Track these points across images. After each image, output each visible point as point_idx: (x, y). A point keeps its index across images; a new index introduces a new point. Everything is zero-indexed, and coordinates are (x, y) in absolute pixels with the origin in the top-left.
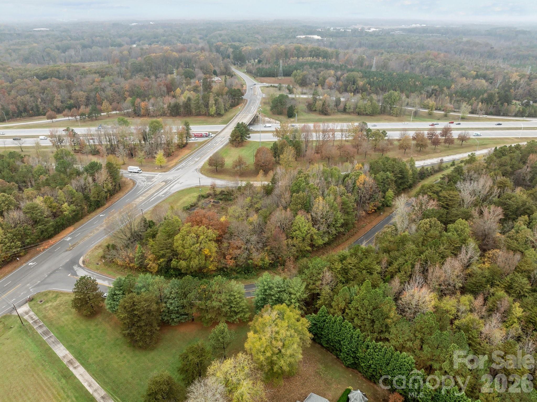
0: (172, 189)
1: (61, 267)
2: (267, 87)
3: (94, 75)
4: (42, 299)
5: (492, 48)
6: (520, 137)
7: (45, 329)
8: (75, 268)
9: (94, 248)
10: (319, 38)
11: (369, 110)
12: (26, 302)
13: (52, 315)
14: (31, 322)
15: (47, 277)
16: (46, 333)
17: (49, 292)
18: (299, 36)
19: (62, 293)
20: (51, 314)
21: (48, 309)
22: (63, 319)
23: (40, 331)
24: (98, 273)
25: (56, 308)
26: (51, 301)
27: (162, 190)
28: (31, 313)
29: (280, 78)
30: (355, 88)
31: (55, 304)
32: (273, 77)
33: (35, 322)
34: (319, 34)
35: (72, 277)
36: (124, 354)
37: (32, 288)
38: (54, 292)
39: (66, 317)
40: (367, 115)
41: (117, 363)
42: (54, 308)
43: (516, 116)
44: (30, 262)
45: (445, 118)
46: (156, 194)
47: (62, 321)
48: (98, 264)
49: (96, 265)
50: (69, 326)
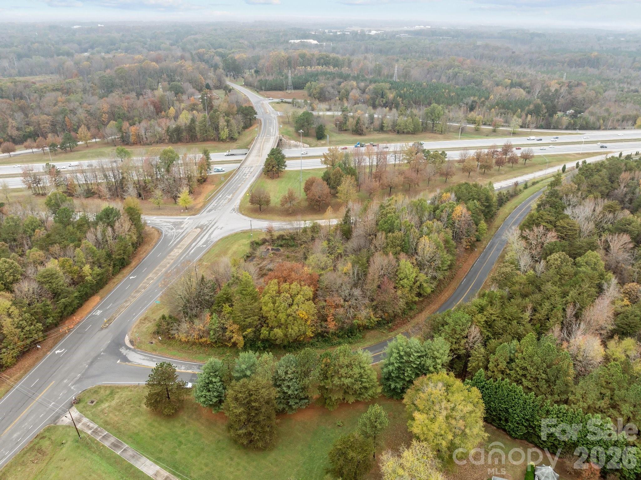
0: (212, 236)
1: (103, 352)
2: (278, 103)
3: (54, 94)
4: (93, 399)
5: (513, 52)
6: (580, 152)
7: (113, 439)
8: (123, 351)
9: (138, 321)
10: (315, 42)
11: (411, 128)
12: (72, 406)
13: (116, 419)
14: (89, 432)
15: (88, 368)
16: (116, 446)
17: (100, 387)
18: (292, 41)
19: (118, 388)
20: (114, 418)
21: (106, 411)
22: (133, 423)
23: (107, 444)
24: (157, 355)
25: (119, 408)
26: (107, 400)
27: (199, 239)
28: (85, 420)
29: (289, 92)
30: (384, 102)
31: (114, 403)
32: (280, 90)
33: (95, 432)
34: (314, 37)
35: (124, 364)
36: (236, 459)
37: (72, 385)
38: (106, 388)
39: (137, 419)
40: (408, 133)
41: (232, 473)
42: (115, 409)
43: (567, 128)
44: (57, 350)
45: (494, 133)
46: (194, 244)
47: (133, 426)
48: (152, 343)
49: (150, 345)
50: (146, 431)
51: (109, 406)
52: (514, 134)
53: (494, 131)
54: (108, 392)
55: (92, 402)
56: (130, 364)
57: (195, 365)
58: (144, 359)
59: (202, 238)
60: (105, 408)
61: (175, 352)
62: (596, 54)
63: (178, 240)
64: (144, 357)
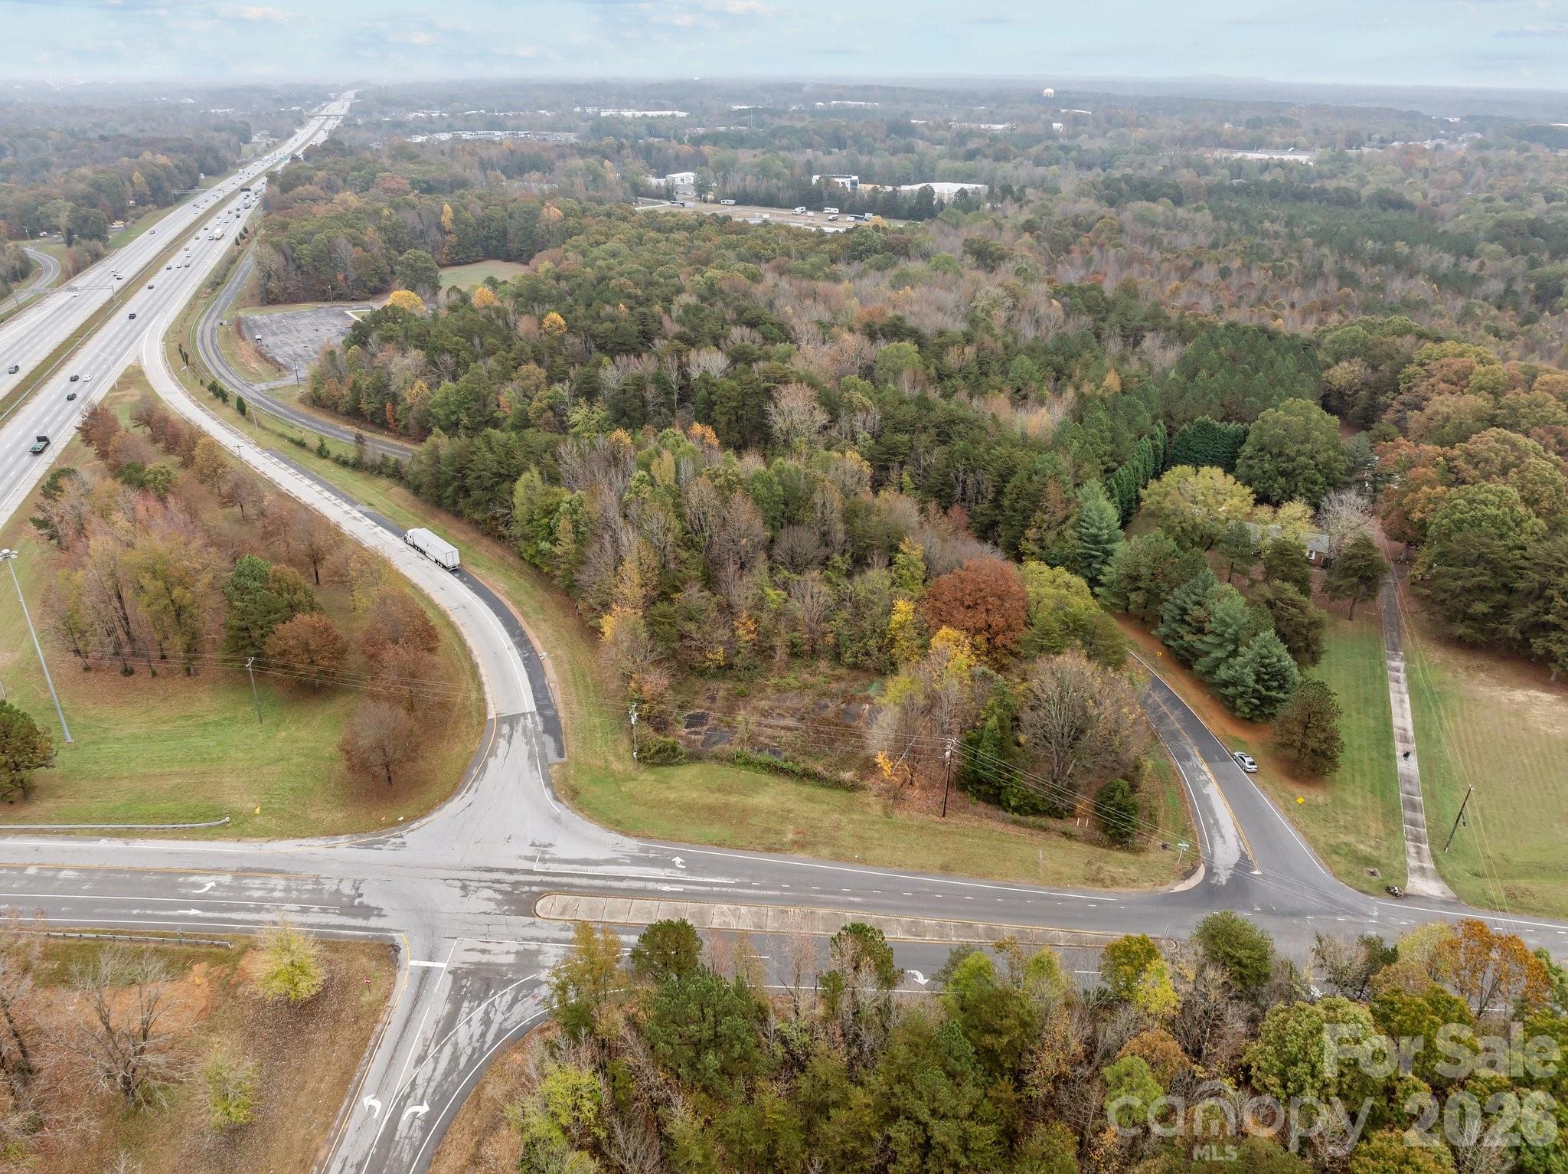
1: (1252, 909)
7: (1408, 814)
8: (1223, 878)
9: (1116, 889)
12: (1406, 895)
14: (1425, 847)
15: (1311, 913)
16: (1413, 806)
17: (1336, 875)
20: (1376, 828)
21: (1373, 843)
22: (1360, 802)
23: (1421, 817)
25: (1353, 828)
26: (1352, 852)
28: (1413, 863)
31: (1350, 839)
33: (1417, 839)
35: (1256, 863)
37: (1371, 917)
38: (1330, 865)
39: (1350, 800)
42: (1358, 832)
48: (1165, 845)
51: (1361, 842)
54: (1337, 857)
55: (1373, 874)
56: (1250, 853)
57: (1184, 765)
59: (616, 878)
60: (1371, 846)
64: (1217, 838)
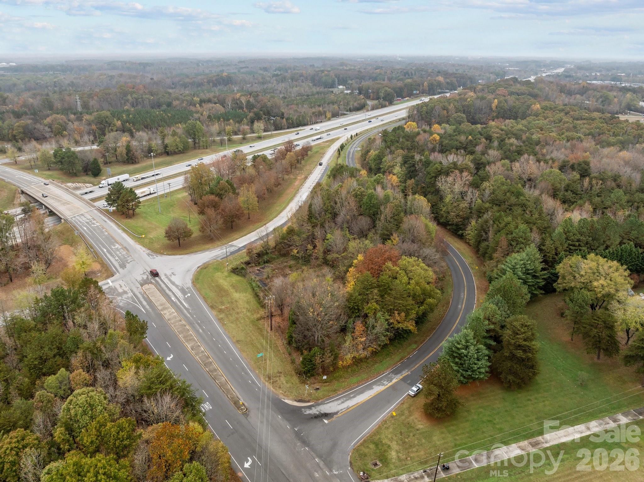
1: (294, 427)
4: (371, 462)
8: (310, 412)
9: (268, 384)
17: (356, 450)
19: (372, 436)
20: (420, 455)
21: (403, 457)
25: (408, 446)
26: (386, 451)
27: (168, 292)
28: (403, 478)
35: (334, 418)
37: (331, 471)
42: (407, 449)
44: (242, 466)
45: (245, 141)
46: (173, 298)
47: (443, 444)
48: (318, 389)
49: (319, 391)
50: (457, 438)
51: (398, 452)
52: (260, 138)
53: (244, 139)
54: (372, 446)
55: (376, 465)
56: (339, 415)
57: (389, 374)
58: (343, 402)
59: (170, 290)
60: (398, 457)
61: (354, 380)
62: (226, 74)
63: (145, 303)
64: (340, 402)
